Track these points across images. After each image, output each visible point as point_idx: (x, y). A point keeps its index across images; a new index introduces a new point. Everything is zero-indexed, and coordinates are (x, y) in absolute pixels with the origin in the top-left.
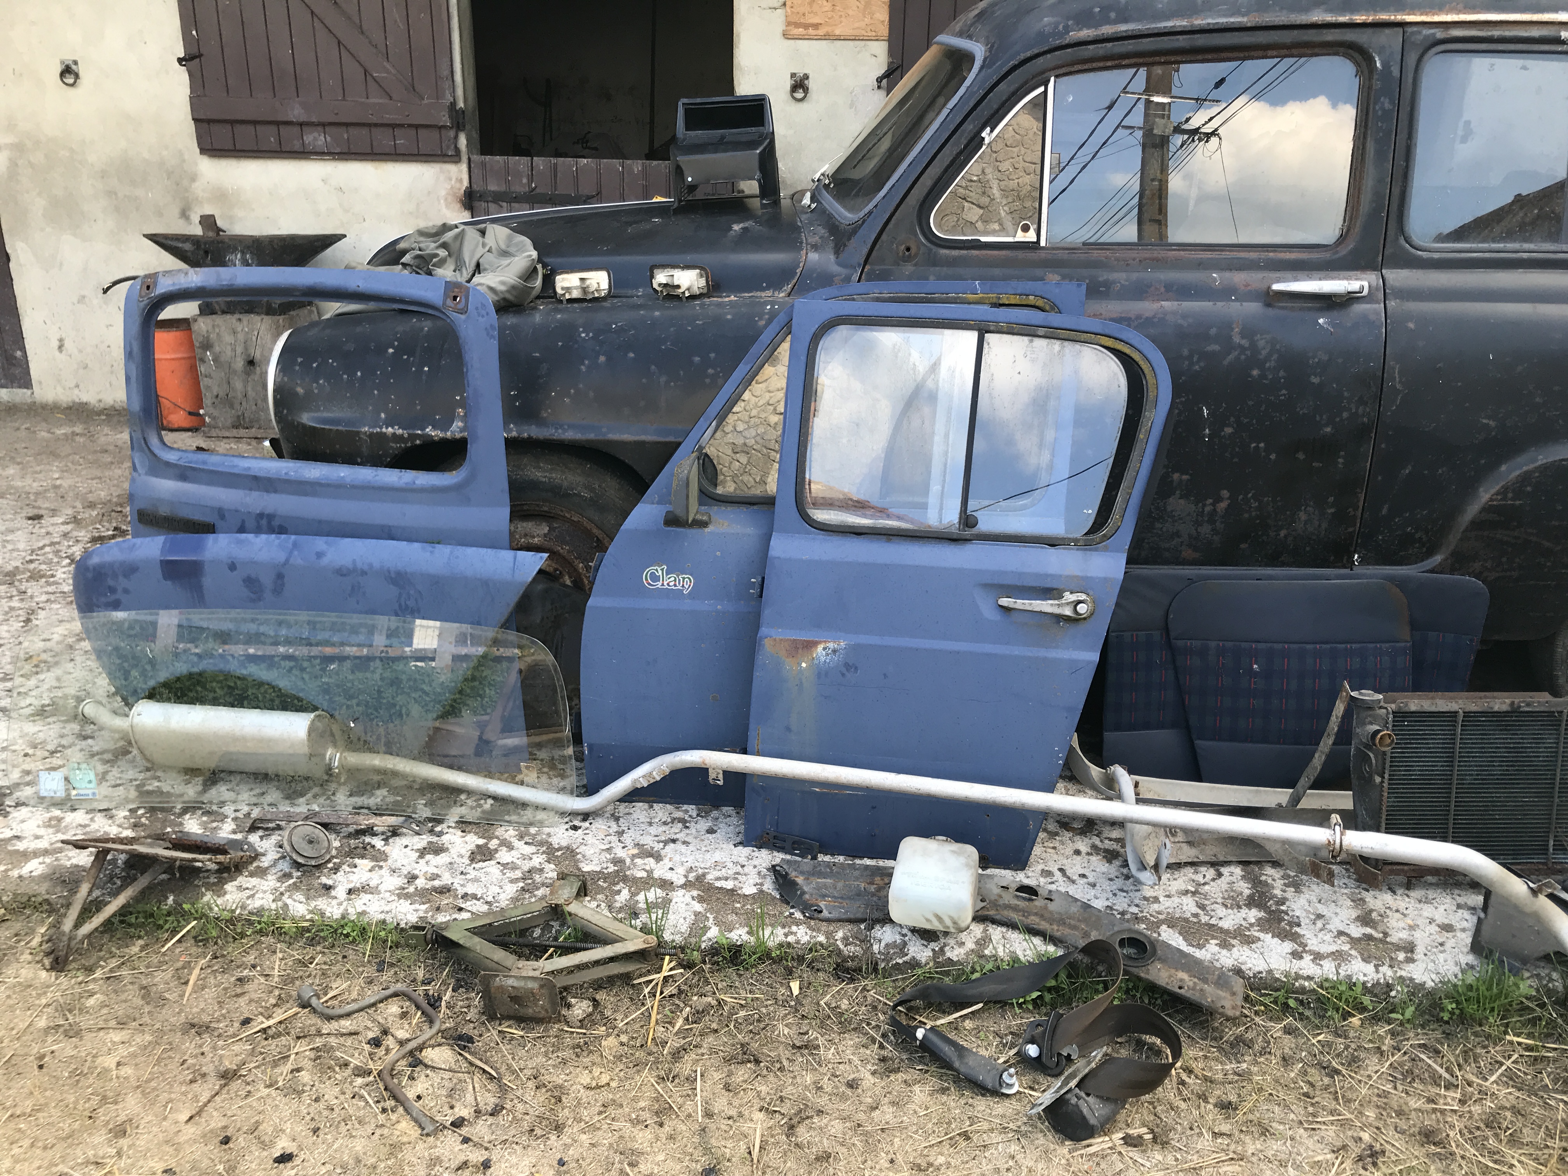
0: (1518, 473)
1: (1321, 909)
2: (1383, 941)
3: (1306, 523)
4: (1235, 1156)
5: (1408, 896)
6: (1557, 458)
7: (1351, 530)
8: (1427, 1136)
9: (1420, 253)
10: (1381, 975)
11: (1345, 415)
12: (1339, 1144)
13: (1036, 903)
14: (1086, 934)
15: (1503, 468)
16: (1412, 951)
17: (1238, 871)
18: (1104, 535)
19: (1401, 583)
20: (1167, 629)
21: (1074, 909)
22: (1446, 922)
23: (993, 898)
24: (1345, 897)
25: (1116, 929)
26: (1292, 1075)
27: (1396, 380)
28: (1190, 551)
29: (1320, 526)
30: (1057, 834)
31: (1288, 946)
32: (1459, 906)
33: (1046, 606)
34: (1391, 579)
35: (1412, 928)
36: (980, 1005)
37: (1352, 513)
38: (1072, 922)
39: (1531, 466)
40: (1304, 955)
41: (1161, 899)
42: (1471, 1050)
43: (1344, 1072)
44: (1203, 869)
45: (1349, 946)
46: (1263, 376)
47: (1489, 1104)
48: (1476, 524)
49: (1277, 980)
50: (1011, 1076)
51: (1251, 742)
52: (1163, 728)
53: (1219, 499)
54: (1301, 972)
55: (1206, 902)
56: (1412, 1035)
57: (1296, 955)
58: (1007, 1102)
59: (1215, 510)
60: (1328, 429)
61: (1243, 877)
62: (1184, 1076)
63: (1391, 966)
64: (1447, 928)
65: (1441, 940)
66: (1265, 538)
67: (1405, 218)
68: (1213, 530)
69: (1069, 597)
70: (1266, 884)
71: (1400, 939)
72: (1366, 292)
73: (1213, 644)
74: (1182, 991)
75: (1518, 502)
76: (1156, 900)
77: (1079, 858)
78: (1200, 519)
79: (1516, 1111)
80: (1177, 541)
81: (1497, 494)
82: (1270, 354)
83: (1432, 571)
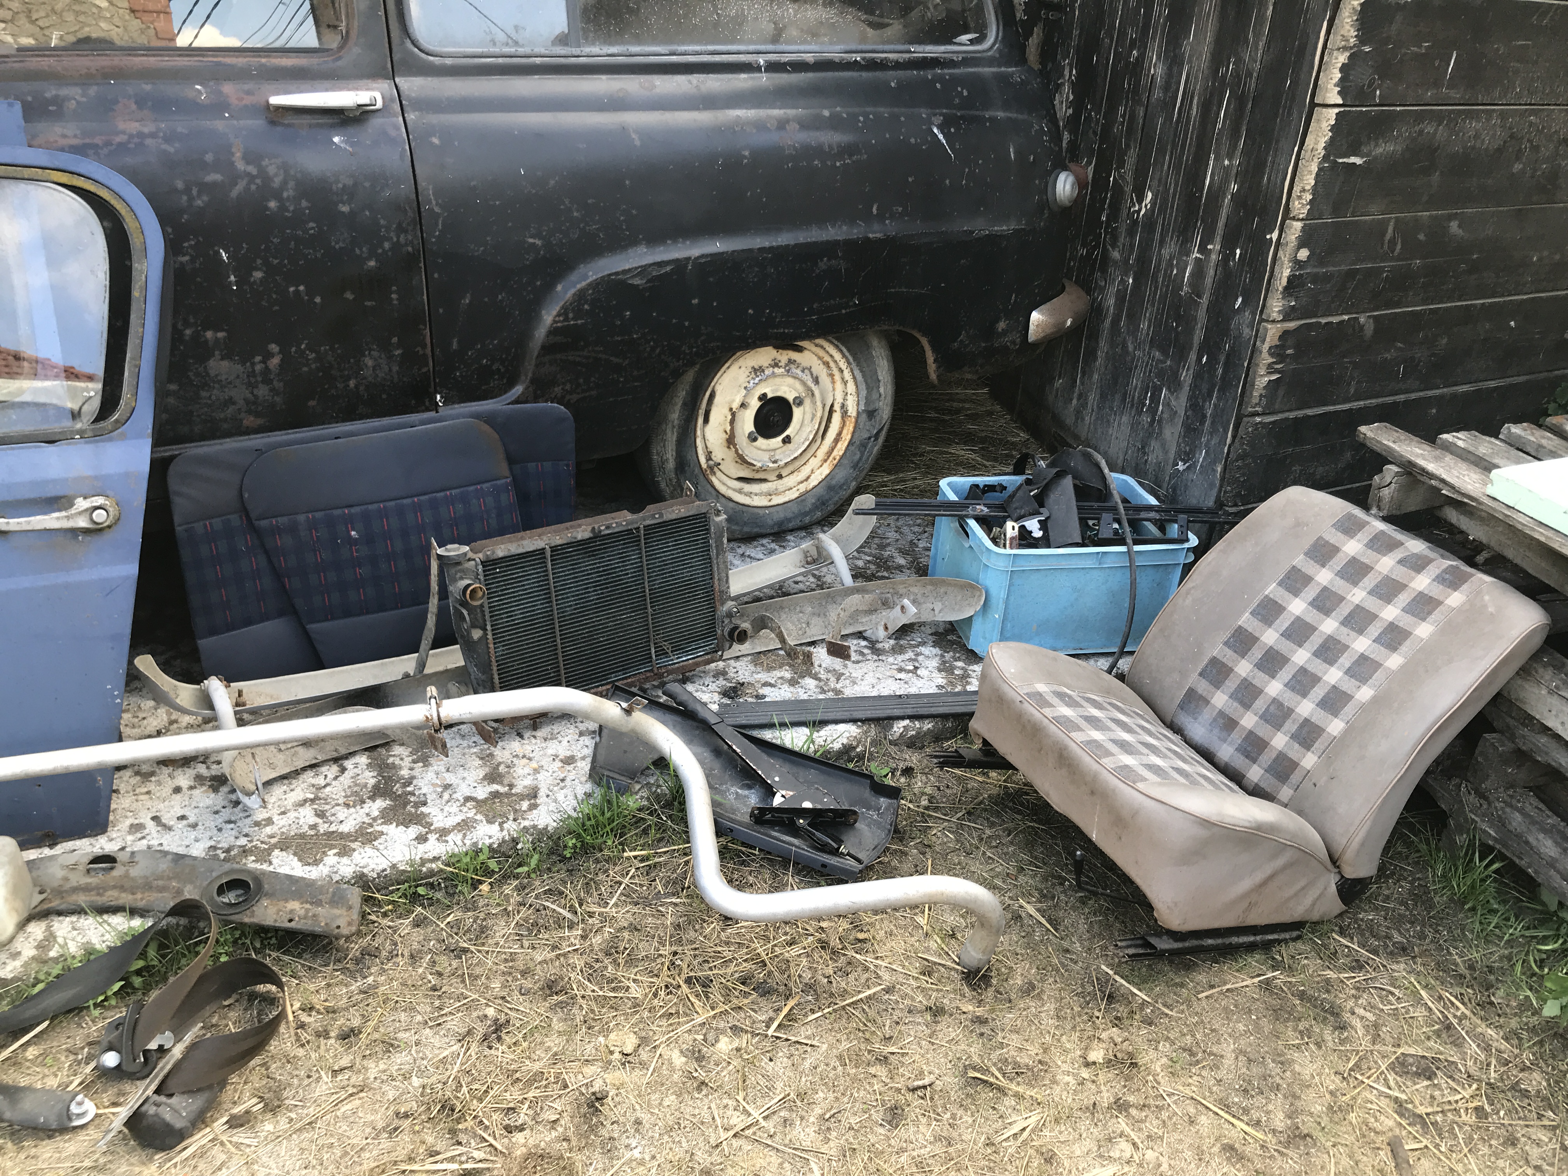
0: (572, 291)
1: (450, 778)
2: (508, 795)
3: (374, 368)
4: (355, 1090)
5: (535, 737)
6: (606, 273)
7: (425, 370)
8: (550, 987)
9: (431, 58)
10: (505, 833)
11: (387, 245)
12: (463, 1030)
13: (115, 873)
14: (179, 892)
15: (559, 288)
16: (535, 797)
17: (363, 760)
18: (117, 421)
19: (489, 419)
20: (245, 511)
21: (164, 865)
22: (569, 754)
23: (56, 884)
24: (474, 757)
25: (214, 874)
26: (420, 970)
27: (432, 204)
28: (252, 419)
29: (390, 370)
30: (153, 774)
31: (414, 831)
32: (581, 734)
33: (52, 520)
34: (477, 416)
35: (536, 771)
36: (47, 1023)
37: (421, 352)
38: (160, 883)
39: (584, 284)
40: (429, 836)
41: (275, 818)
42: (591, 879)
43: (472, 948)
44: (324, 769)
45: (474, 811)
46: (282, 208)
47: (608, 929)
48: (547, 349)
49: (404, 871)
50: (80, 1104)
51: (368, 613)
52: (268, 619)
53: (268, 355)
54: (426, 856)
55: (327, 807)
56: (537, 883)
57: (422, 839)
58: (82, 1136)
59: (267, 368)
60: (372, 263)
61: (369, 766)
62: (304, 1018)
63: (515, 820)
64: (569, 761)
65: (562, 776)
66: (333, 392)
67: (407, 18)
68: (271, 390)
69: (82, 504)
70: (394, 766)
71: (525, 787)
72: (379, 104)
73: (301, 518)
74: (292, 925)
75: (579, 322)
76: (269, 821)
77: (178, 797)
78: (253, 380)
79: (634, 928)
80: (231, 410)
81: (558, 315)
82: (285, 182)
83: (516, 402)
